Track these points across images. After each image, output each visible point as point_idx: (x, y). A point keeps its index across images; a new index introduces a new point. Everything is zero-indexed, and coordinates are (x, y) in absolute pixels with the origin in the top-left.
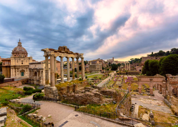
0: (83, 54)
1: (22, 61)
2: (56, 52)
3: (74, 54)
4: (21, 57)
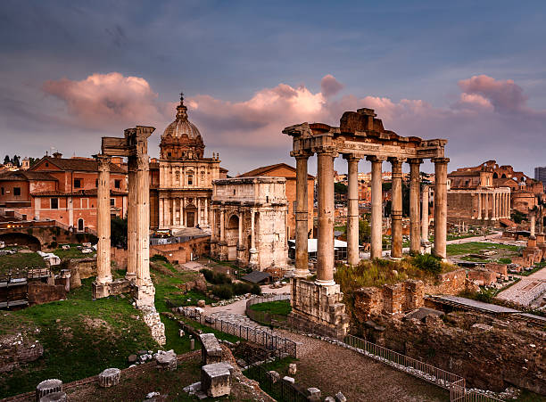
2: (336, 136)
3: (403, 143)
4: (187, 158)
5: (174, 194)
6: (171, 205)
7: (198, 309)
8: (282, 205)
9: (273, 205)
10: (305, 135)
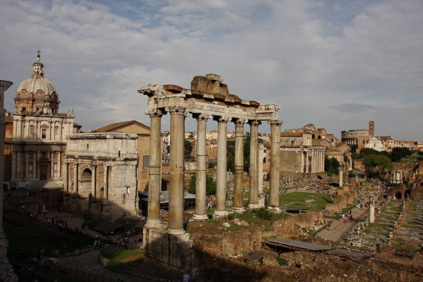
1: (44, 129)
2: (187, 97)
3: (244, 106)
4: (42, 113)
5: (27, 148)
6: (24, 158)
7: (52, 259)
8: (133, 160)
9: (126, 160)
10: (159, 95)
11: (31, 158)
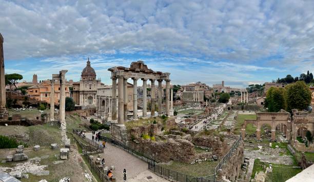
0: (168, 74)
1: (90, 85)
2: (127, 71)
3: (155, 74)
4: (89, 80)
5: (85, 93)
10: (115, 71)
11: (86, 96)
